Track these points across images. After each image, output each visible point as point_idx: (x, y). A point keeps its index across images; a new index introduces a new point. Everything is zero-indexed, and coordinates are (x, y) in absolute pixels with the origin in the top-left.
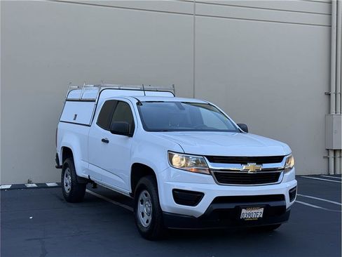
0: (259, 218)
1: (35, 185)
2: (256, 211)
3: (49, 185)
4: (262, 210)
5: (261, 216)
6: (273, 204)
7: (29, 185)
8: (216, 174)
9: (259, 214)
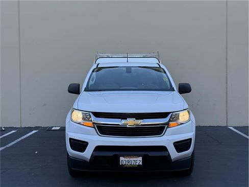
0: (139, 165)
2: (135, 159)
4: (140, 158)
5: (141, 163)
6: (151, 154)
8: (98, 127)
9: (138, 162)
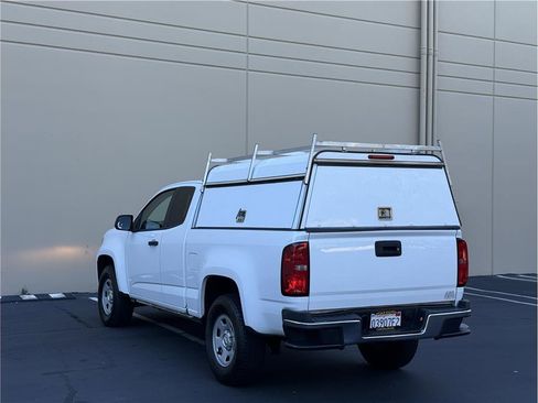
1: (33, 297)
3: (53, 296)
7: (26, 297)
